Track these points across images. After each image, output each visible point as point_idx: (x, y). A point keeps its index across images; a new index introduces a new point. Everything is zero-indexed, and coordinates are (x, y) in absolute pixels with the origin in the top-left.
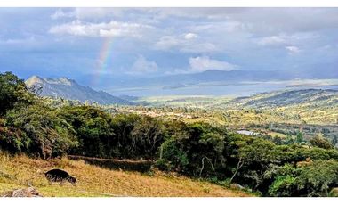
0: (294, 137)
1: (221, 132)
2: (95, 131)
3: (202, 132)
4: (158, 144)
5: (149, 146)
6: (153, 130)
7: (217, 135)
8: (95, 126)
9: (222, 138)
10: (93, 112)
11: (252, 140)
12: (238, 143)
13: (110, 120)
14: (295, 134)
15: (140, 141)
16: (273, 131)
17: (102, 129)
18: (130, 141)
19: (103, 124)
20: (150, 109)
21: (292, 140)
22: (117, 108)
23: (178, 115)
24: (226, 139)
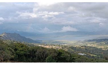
0: (99, 56)
1: (69, 53)
2: (22, 52)
3: (62, 53)
4: (46, 57)
5: (42, 58)
6: (44, 52)
7: (67, 54)
8: (22, 51)
9: (69, 55)
10: (22, 45)
11: (80, 57)
12: (75, 58)
13: (28, 48)
14: (100, 55)
15: (39, 56)
16: (92, 54)
17: (25, 51)
18: (35, 56)
19: (25, 50)
20: (46, 45)
21: (98, 57)
22: (34, 44)
23: (57, 47)
24: (70, 56)
